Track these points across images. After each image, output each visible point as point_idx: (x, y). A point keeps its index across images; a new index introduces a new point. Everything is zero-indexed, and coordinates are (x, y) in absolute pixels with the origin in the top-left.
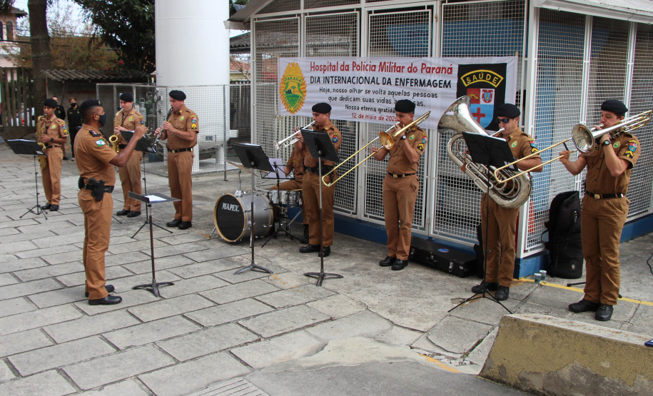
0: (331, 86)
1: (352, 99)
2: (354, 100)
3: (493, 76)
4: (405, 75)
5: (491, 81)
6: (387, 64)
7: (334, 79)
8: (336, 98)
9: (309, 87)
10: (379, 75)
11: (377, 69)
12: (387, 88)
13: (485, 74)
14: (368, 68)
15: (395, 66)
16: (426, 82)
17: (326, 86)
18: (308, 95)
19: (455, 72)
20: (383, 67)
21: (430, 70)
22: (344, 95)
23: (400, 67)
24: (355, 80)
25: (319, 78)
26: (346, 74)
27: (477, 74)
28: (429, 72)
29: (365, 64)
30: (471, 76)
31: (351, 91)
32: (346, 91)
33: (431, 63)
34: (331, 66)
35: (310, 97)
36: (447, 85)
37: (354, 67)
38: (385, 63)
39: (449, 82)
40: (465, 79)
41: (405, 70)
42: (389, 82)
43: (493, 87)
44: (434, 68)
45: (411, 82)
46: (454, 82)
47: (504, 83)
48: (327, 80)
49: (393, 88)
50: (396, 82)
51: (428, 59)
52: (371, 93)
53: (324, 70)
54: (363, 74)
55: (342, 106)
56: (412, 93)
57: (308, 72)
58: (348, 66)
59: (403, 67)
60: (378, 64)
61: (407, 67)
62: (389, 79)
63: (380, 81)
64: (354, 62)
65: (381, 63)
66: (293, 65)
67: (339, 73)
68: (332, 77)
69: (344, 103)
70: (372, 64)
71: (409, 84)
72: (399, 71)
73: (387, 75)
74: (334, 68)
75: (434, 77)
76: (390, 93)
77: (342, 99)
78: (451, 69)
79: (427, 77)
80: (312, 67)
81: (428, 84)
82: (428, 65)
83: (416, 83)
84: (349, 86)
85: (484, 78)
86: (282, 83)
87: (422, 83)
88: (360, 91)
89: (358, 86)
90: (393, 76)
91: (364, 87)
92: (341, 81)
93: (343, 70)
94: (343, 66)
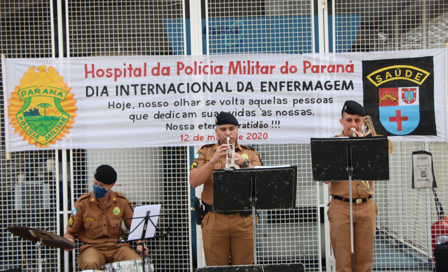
0: (134, 99)
1: (181, 115)
2: (185, 116)
3: (415, 72)
4: (276, 77)
5: (413, 77)
6: (242, 65)
7: (139, 89)
8: (145, 117)
9: (83, 103)
10: (232, 80)
11: (225, 70)
12: (247, 95)
13: (403, 70)
14: (208, 70)
15: (258, 66)
16: (314, 85)
17: (123, 99)
18: (79, 114)
19: (359, 69)
20: (234, 68)
21: (317, 69)
22: (164, 110)
23: (267, 67)
24: (183, 88)
25: (105, 88)
26: (161, 80)
27: (392, 72)
28: (317, 71)
29: (202, 66)
30: (383, 75)
31: (176, 104)
32: (166, 104)
33: (318, 60)
34: (130, 69)
35: (83, 119)
36: (348, 86)
37: (179, 69)
38: (239, 63)
39: (351, 83)
40: (373, 77)
41: (276, 71)
42: (250, 87)
43: (416, 85)
44: (323, 67)
45: (288, 86)
46: (358, 82)
47: (431, 79)
48: (123, 90)
49: (257, 95)
50: (262, 87)
51: (314, 55)
52: (218, 104)
53: (116, 76)
54: (200, 78)
55: (159, 126)
56: (290, 100)
57: (81, 80)
58: (168, 69)
59: (272, 67)
60: (226, 65)
61: (278, 66)
62: (249, 83)
63: (233, 86)
64: (179, 63)
65: (232, 63)
66: (42, 69)
67: (149, 79)
68: (135, 86)
69: (165, 121)
70: (214, 65)
71: (285, 89)
72: (266, 72)
73: (245, 79)
74: (139, 72)
75: (323, 78)
76: (251, 102)
77: (159, 116)
78: (352, 66)
79: (314, 79)
80: (87, 72)
81: (317, 87)
82: (314, 63)
83: (296, 87)
84: (172, 97)
85: (403, 75)
86: (13, 99)
87: (307, 86)
88: (194, 103)
89: (190, 97)
90: (256, 79)
91: (201, 96)
92: (155, 90)
93: (158, 74)
94: (158, 68)
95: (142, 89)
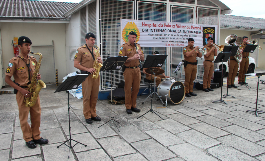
0: (154, 33)
1: (165, 38)
2: (166, 38)
3: (212, 30)
4: (186, 29)
5: (212, 32)
6: (179, 25)
7: (155, 30)
8: (157, 38)
9: (142, 33)
10: (177, 29)
11: (175, 27)
12: (180, 34)
13: (210, 30)
14: (171, 26)
15: (182, 26)
16: (194, 32)
17: (152, 33)
18: (141, 37)
19: (202, 29)
20: (177, 26)
21: (194, 28)
22: (161, 37)
23: (184, 27)
24: (166, 31)
25: (147, 29)
26: (161, 28)
27: (208, 30)
28: (194, 29)
29: (170, 25)
30: (206, 30)
31: (164, 35)
32: (162, 35)
33: (194, 26)
34: (153, 24)
35: (142, 38)
36: (200, 33)
37: (165, 25)
38: (178, 25)
39: (201, 32)
40: (205, 31)
41: (186, 28)
42: (180, 32)
43: (212, 34)
44: (195, 28)
46: (202, 32)
47: (215, 32)
48: (151, 30)
49: (182, 34)
50: (183, 32)
51: (193, 24)
52: (174, 36)
53: (150, 26)
54: (169, 28)
55: (160, 41)
56: (189, 35)
57: (140, 27)
58: (162, 25)
59: (185, 27)
60: (175, 25)
61: (186, 27)
62: (180, 31)
63: (177, 31)
64: (165, 24)
65: (176, 25)
66: (131, 23)
67: (158, 28)
68: (155, 29)
69: (161, 40)
70: (173, 25)
71: (188, 33)
72: (184, 28)
73: (180, 29)
74: (155, 26)
75: (195, 30)
76: (181, 36)
77: (160, 38)
78: (201, 28)
79: (194, 30)
80: (143, 25)
82: (193, 26)
83: (190, 32)
84: (163, 33)
85: (210, 31)
86: (123, 31)
87: (192, 32)
88: (169, 35)
89: (167, 33)
90: (182, 29)
91: (170, 33)
92: (159, 31)
93: (160, 26)
94: (160, 25)
95: (156, 30)
